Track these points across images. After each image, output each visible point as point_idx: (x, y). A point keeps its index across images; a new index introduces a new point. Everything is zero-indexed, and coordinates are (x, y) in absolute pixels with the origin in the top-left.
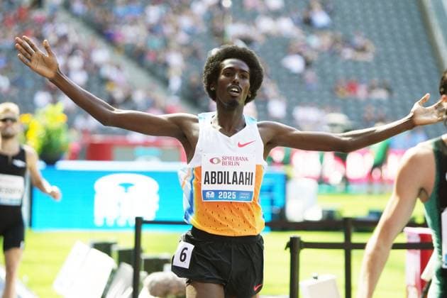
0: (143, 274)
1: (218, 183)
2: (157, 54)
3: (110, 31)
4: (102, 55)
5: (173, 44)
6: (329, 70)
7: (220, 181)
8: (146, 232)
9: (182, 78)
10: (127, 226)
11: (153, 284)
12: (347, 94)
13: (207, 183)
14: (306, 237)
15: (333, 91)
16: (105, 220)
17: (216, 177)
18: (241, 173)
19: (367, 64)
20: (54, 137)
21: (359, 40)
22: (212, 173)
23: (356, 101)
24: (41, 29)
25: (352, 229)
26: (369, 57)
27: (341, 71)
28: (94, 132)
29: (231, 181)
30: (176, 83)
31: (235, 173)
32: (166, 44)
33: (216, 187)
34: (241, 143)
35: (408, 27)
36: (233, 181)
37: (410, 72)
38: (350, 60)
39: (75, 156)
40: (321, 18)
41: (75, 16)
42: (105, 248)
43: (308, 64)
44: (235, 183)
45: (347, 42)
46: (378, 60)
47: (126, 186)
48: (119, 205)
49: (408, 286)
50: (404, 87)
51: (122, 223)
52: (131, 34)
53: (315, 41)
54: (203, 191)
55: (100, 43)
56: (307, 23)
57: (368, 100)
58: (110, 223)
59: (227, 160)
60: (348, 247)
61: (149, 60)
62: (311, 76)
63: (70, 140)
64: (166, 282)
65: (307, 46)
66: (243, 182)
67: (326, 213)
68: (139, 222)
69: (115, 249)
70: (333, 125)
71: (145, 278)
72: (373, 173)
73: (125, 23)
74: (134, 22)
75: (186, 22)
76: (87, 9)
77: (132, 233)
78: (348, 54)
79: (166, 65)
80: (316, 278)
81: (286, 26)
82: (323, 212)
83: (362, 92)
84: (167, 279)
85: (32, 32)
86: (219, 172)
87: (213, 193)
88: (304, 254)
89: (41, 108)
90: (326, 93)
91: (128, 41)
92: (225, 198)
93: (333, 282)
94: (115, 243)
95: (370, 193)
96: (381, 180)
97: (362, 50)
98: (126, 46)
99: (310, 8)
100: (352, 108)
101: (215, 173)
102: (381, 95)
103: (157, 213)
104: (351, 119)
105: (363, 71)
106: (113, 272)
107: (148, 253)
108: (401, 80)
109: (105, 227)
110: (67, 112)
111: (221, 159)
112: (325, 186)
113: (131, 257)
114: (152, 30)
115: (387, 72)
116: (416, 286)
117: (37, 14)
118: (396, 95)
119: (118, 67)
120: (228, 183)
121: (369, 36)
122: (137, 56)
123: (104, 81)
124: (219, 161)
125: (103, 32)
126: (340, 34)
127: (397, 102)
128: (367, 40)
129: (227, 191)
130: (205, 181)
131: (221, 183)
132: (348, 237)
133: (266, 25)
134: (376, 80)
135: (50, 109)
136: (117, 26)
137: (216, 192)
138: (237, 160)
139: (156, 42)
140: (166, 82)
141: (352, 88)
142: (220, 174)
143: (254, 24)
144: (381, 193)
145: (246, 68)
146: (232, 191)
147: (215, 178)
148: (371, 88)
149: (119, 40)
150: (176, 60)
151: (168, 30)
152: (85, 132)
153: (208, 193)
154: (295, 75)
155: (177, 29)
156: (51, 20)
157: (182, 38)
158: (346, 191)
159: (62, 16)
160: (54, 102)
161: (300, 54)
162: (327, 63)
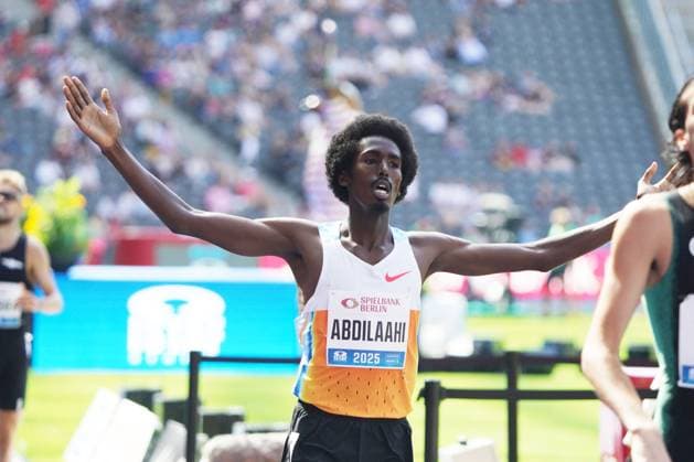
0: (201, 437)
1: (354, 339)
2: (223, 102)
3: (151, 68)
4: (139, 105)
5: (249, 90)
6: (484, 129)
7: (356, 336)
8: (206, 374)
9: (262, 140)
10: (177, 365)
11: (217, 453)
12: (512, 165)
13: (336, 337)
14: (449, 381)
15: (491, 160)
16: (144, 355)
17: (351, 330)
18: (389, 324)
19: (541, 118)
20: (66, 229)
21: (529, 83)
22: (344, 321)
23: (526, 175)
24: (46, 65)
25: (519, 369)
26: (543, 109)
27: (501, 129)
28: (126, 223)
29: (373, 336)
30: (251, 148)
31: (380, 323)
32: (237, 88)
33: (350, 344)
34: (391, 275)
35: (603, 63)
36: (377, 336)
37: (607, 131)
38: (516, 114)
39: (98, 259)
40: (472, 50)
41: (98, 45)
42: (144, 398)
43: (452, 119)
44: (379, 339)
45: (511, 85)
46: (558, 113)
47: (176, 304)
48: (165, 332)
49: (603, 455)
50: (597, 154)
51: (169, 361)
52: (183, 74)
53: (462, 84)
54: (330, 350)
55: (135, 87)
56: (451, 57)
57: (544, 174)
58: (152, 361)
59: (369, 303)
60: (512, 396)
61: (211, 112)
62: (456, 136)
63: (91, 234)
64: (237, 450)
65: (451, 91)
66: (391, 337)
67: (479, 345)
68: (196, 360)
69: (158, 400)
70: (490, 212)
71: (204, 443)
72: (550, 285)
73: (174, 57)
74: (187, 56)
75: (266, 54)
76: (115, 35)
77: (184, 376)
78: (513, 103)
79: (236, 121)
80: (464, 443)
81: (419, 61)
82: (475, 342)
83: (534, 162)
84: (238, 446)
85: (33, 70)
86: (355, 322)
87: (345, 354)
88: (447, 407)
89: (46, 185)
90: (480, 163)
91: (179, 84)
92: (362, 362)
93: (491, 449)
94: (160, 391)
95: (546, 314)
96: (563, 294)
97: (534, 97)
98: (175, 91)
99: (454, 34)
100: (519, 186)
101: (349, 322)
102: (562, 165)
103: (222, 344)
104: (517, 202)
105: (536, 130)
106: (156, 435)
107: (210, 405)
108: (593, 143)
109: (144, 366)
110: (85, 192)
111: (359, 300)
112: (478, 305)
113: (184, 412)
114: (216, 67)
115: (572, 131)
116: (615, 455)
117: (41, 44)
118: (585, 165)
119: (164, 124)
120: (370, 339)
121: (544, 76)
122: (193, 107)
123: (143, 145)
124: (356, 304)
125: (141, 70)
126: (501, 74)
127: (587, 176)
128: (542, 84)
129: (367, 352)
130: (333, 334)
131: (358, 338)
132: (512, 382)
133: (388, 59)
134: (555, 143)
135: (59, 186)
136: (162, 63)
137: (350, 353)
138: (385, 303)
139: (221, 86)
140: (236, 147)
141: (519, 155)
142: (357, 325)
143: (371, 59)
144: (563, 315)
145: (397, 152)
146: (374, 352)
147: (348, 330)
148: (548, 156)
149: (166, 82)
150: (251, 113)
151: (239, 67)
152: (113, 222)
153: (336, 354)
154: (433, 135)
155: (254, 65)
156: (61, 51)
157: (262, 79)
158: (510, 312)
159: (78, 46)
160: (66, 176)
161: (440, 103)
162: (482, 117)
